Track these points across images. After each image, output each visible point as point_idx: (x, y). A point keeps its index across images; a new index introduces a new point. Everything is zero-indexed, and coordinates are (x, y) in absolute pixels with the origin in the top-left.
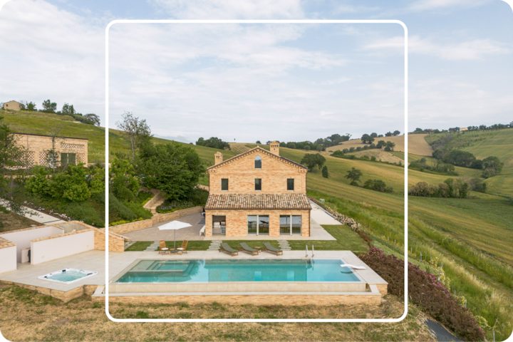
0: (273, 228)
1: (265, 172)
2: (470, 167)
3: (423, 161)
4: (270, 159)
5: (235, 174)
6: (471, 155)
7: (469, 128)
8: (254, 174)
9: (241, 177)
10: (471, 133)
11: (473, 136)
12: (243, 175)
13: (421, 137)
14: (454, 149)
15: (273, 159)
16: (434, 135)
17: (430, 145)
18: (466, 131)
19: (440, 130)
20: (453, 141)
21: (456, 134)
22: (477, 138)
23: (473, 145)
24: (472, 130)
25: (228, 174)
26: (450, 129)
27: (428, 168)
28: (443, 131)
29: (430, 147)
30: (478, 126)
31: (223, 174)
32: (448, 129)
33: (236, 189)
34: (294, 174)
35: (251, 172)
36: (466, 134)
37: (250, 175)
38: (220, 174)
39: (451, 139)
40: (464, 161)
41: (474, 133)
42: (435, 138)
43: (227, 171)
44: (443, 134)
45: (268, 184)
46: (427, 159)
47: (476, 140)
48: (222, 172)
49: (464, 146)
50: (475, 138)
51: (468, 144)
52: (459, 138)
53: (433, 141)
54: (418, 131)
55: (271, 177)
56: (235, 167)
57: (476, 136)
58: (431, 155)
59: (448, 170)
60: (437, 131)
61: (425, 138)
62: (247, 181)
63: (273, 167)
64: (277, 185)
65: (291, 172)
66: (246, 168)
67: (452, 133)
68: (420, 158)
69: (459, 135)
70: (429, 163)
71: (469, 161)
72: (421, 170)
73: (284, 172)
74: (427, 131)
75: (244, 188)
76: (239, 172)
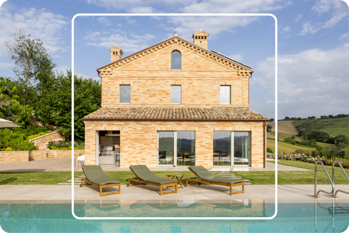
0: (202, 154)
1: (186, 74)
2: (325, 143)
3: (293, 138)
4: (195, 55)
5: (140, 78)
6: (326, 134)
7: (322, 117)
8: (171, 78)
9: (150, 82)
10: (323, 120)
11: (325, 122)
12: (153, 79)
13: (289, 123)
14: (313, 130)
15: (198, 55)
16: (298, 121)
17: (296, 128)
18: (320, 119)
19: (302, 118)
20: (311, 126)
21: (313, 121)
22: (328, 123)
23: (325, 128)
24: (324, 118)
25: (130, 77)
26: (308, 118)
27: (297, 143)
28: (304, 119)
29: (296, 129)
30: (328, 116)
31: (122, 77)
32: (307, 118)
33: (142, 100)
34: (230, 78)
35: (164, 74)
36: (320, 121)
37: (163, 79)
38: (117, 78)
39: (310, 124)
40: (321, 138)
41: (325, 120)
42: (298, 123)
43: (128, 73)
44: (304, 121)
45: (192, 92)
46: (296, 137)
47: (328, 125)
48: (120, 75)
49: (319, 128)
50: (327, 123)
51: (322, 127)
52: (316, 123)
53: (298, 125)
54: (287, 119)
55: (195, 83)
56: (141, 67)
57: (327, 122)
58: (297, 134)
59: (312, 144)
60: (300, 119)
61: (292, 123)
62: (158, 88)
63: (199, 67)
64: (205, 95)
65: (226, 74)
66: (158, 69)
67: (311, 120)
68: (291, 136)
69: (315, 121)
70: (298, 139)
71: (325, 138)
72: (293, 144)
73: (216, 74)
74: (293, 119)
75: (154, 100)
76: (146, 74)
